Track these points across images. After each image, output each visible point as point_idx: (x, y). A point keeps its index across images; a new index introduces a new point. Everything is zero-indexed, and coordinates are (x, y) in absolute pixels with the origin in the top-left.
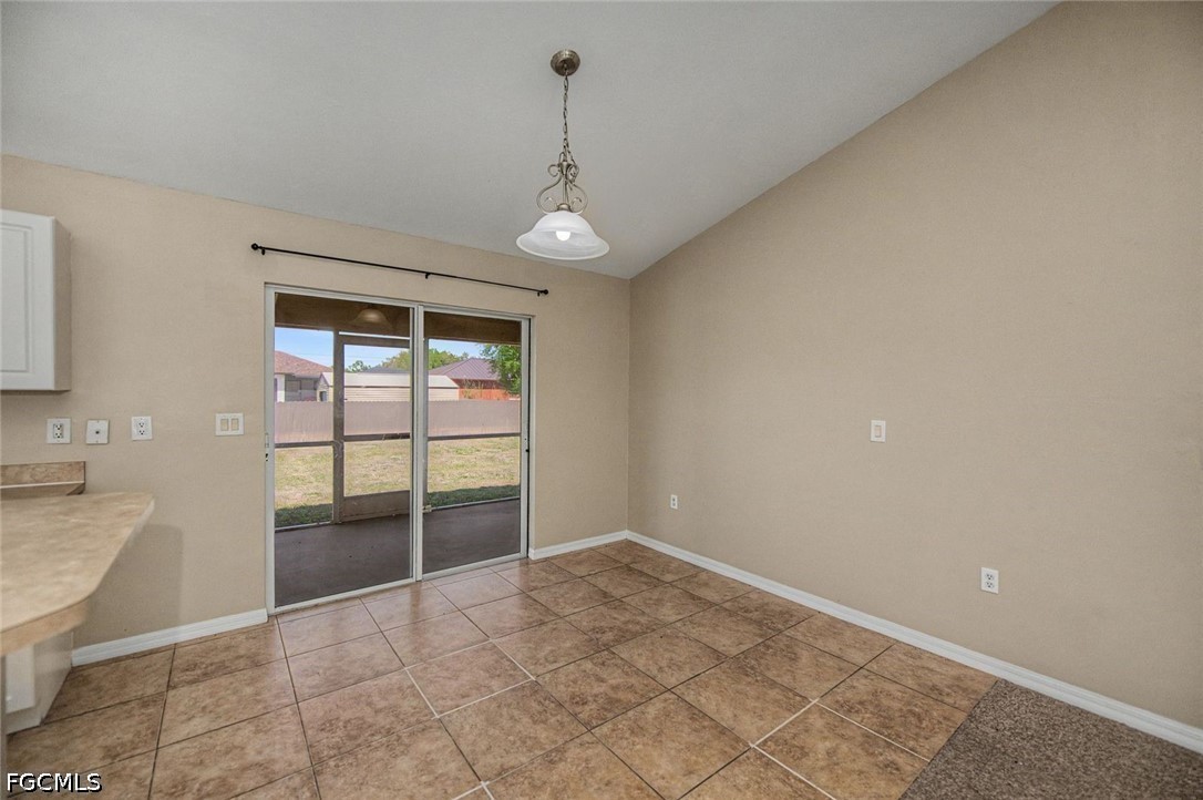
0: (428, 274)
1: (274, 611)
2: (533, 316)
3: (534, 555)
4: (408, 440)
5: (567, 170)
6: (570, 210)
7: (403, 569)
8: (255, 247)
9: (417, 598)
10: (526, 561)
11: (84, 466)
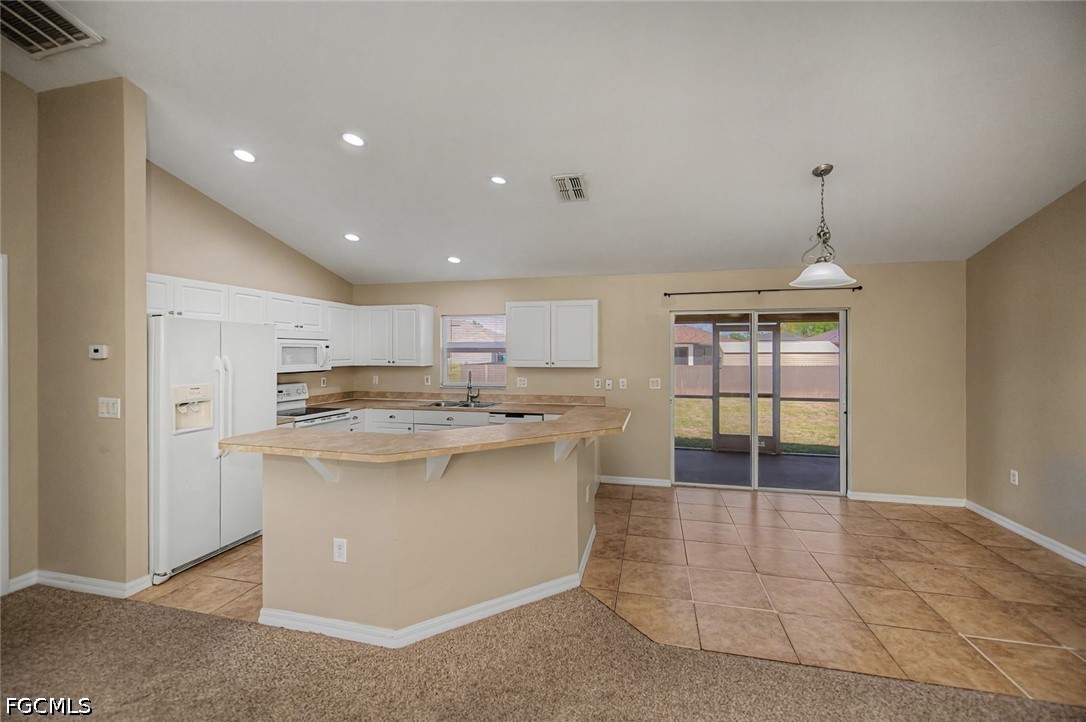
0: (759, 292)
1: (674, 483)
2: (850, 308)
3: (851, 495)
4: (749, 399)
5: (824, 236)
6: (826, 261)
7: (745, 480)
8: (666, 294)
9: (754, 499)
10: (844, 498)
11: (604, 398)
